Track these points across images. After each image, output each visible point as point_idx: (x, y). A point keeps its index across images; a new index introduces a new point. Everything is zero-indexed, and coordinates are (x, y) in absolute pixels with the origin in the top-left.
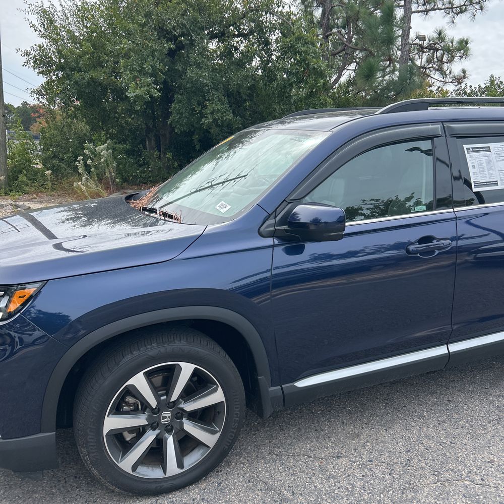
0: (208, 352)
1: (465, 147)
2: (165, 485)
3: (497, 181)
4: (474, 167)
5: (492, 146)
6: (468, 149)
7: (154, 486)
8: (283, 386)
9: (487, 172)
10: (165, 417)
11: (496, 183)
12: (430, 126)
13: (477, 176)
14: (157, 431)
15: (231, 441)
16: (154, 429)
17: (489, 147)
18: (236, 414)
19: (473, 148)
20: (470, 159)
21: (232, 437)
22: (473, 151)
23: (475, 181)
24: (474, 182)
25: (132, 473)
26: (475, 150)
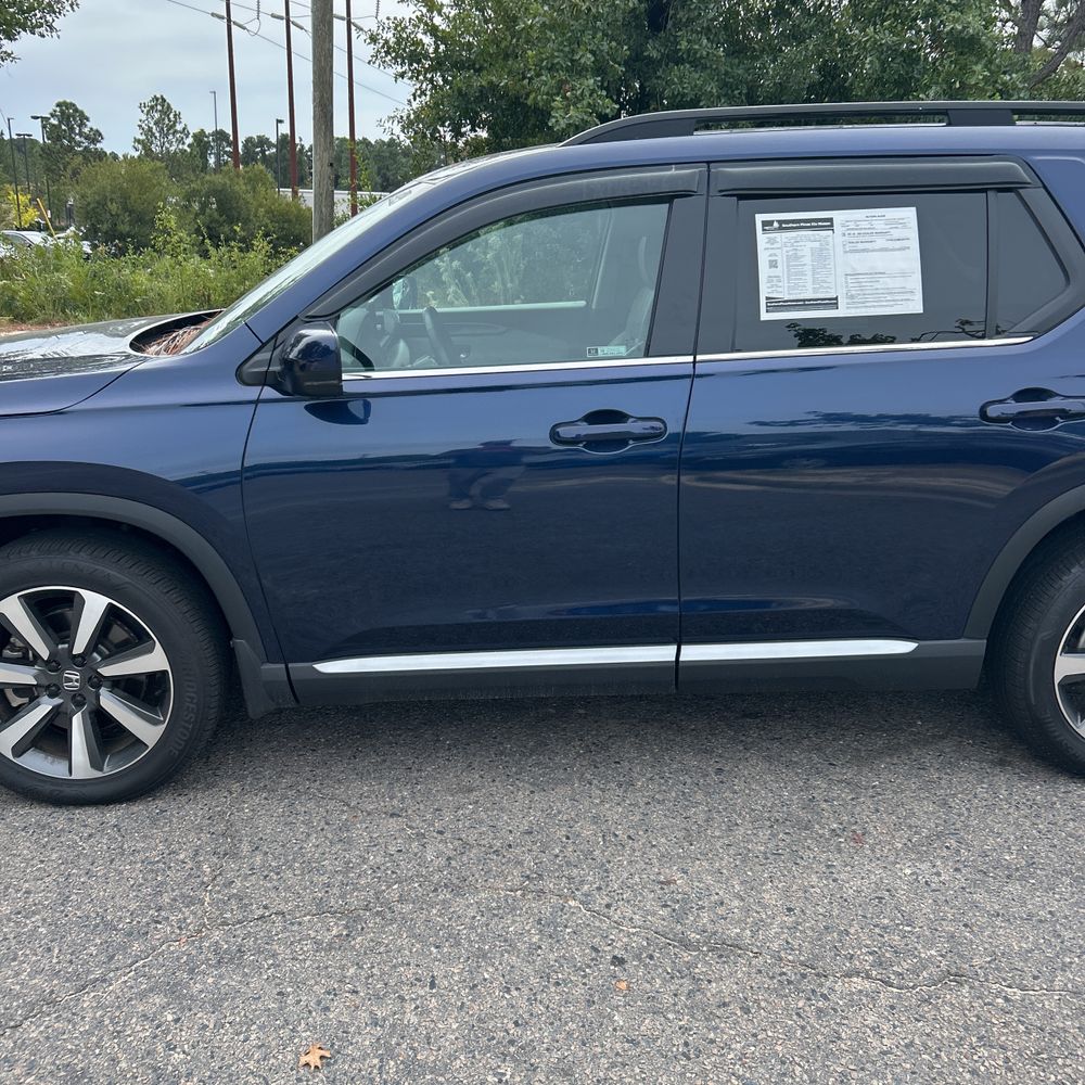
0: (127, 580)
1: (760, 218)
2: (69, 791)
3: (836, 299)
4: (773, 264)
5: (838, 216)
6: (765, 223)
7: (48, 788)
8: (290, 665)
9: (809, 278)
10: (70, 680)
11: (833, 303)
12: (673, 172)
13: (780, 284)
14: (58, 701)
15: (183, 743)
16: (52, 696)
17: (831, 220)
18: (189, 697)
19: (780, 222)
20: (768, 246)
21: (185, 735)
22: (780, 228)
23: (770, 296)
24: (767, 298)
25: (11, 757)
26: (783, 226)
